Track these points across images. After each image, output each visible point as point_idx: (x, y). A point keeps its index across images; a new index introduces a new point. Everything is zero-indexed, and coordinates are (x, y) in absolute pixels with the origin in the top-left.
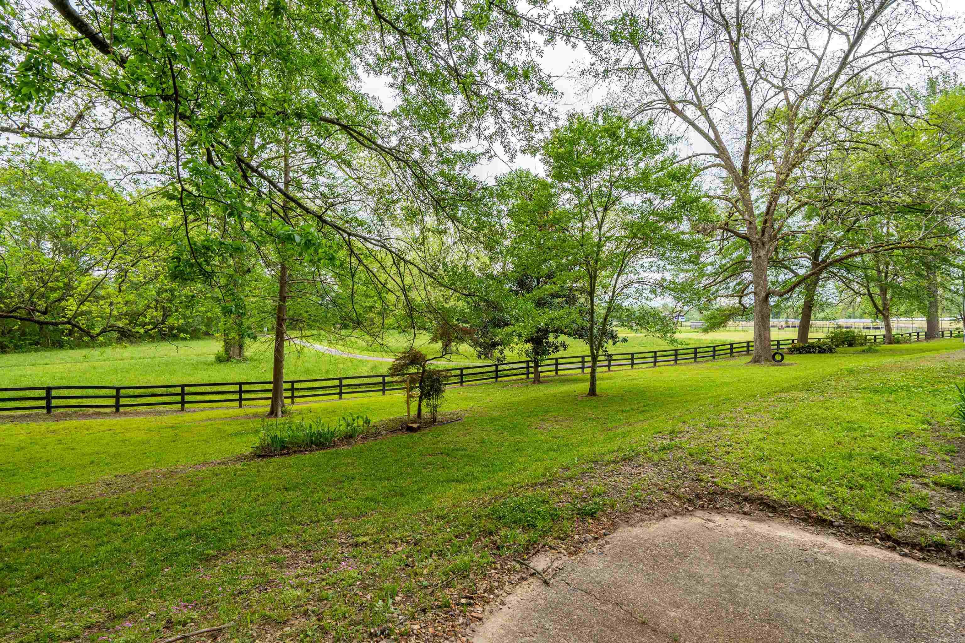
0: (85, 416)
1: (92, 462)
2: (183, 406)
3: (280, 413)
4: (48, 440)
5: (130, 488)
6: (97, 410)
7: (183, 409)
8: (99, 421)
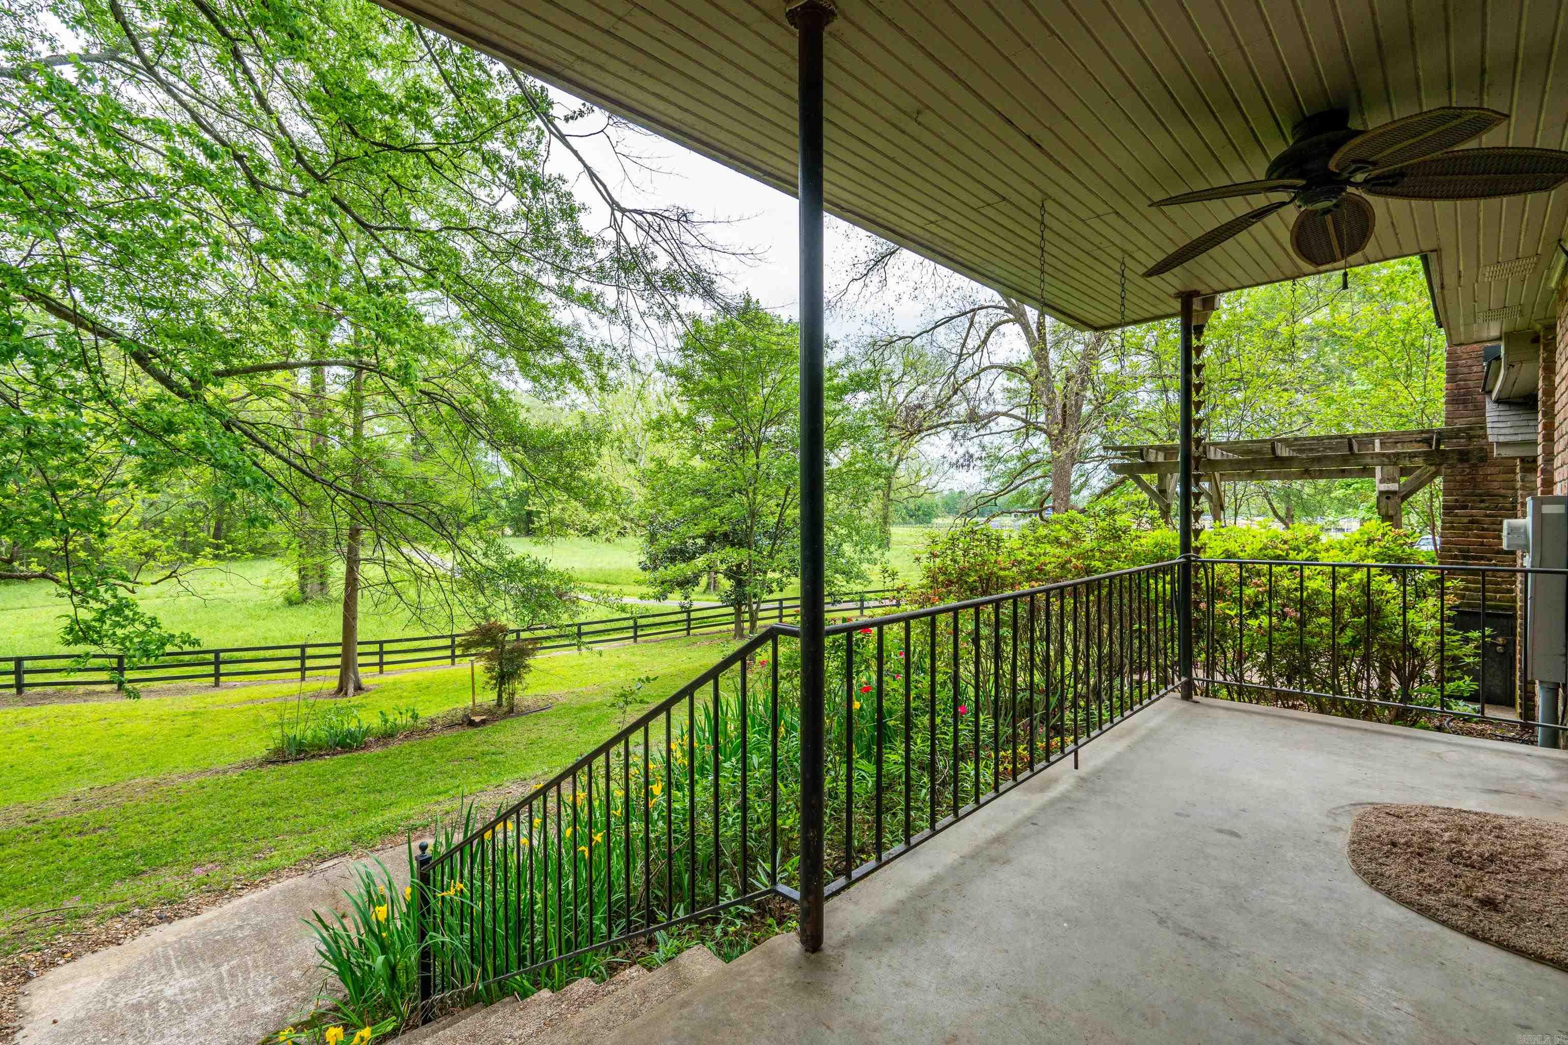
0: (74, 697)
1: (70, 769)
2: (217, 680)
3: (351, 690)
4: (14, 736)
5: (99, 805)
6: (91, 687)
7: (217, 685)
8: (92, 704)
